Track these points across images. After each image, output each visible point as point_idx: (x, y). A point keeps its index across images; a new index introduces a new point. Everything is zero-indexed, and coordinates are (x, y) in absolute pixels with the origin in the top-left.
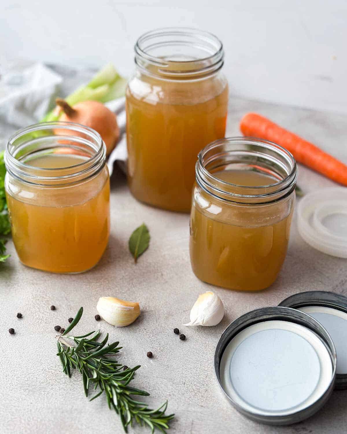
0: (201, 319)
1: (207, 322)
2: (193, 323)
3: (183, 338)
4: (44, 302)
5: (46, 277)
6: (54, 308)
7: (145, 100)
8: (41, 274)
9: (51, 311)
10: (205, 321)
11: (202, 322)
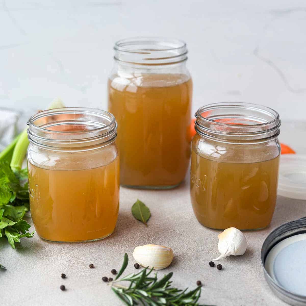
0: (232, 248)
1: (238, 250)
2: (226, 253)
3: (220, 268)
4: (80, 264)
5: (72, 247)
6: (92, 266)
7: (128, 90)
8: (66, 246)
9: (90, 269)
10: (235, 248)
11: (233, 251)
